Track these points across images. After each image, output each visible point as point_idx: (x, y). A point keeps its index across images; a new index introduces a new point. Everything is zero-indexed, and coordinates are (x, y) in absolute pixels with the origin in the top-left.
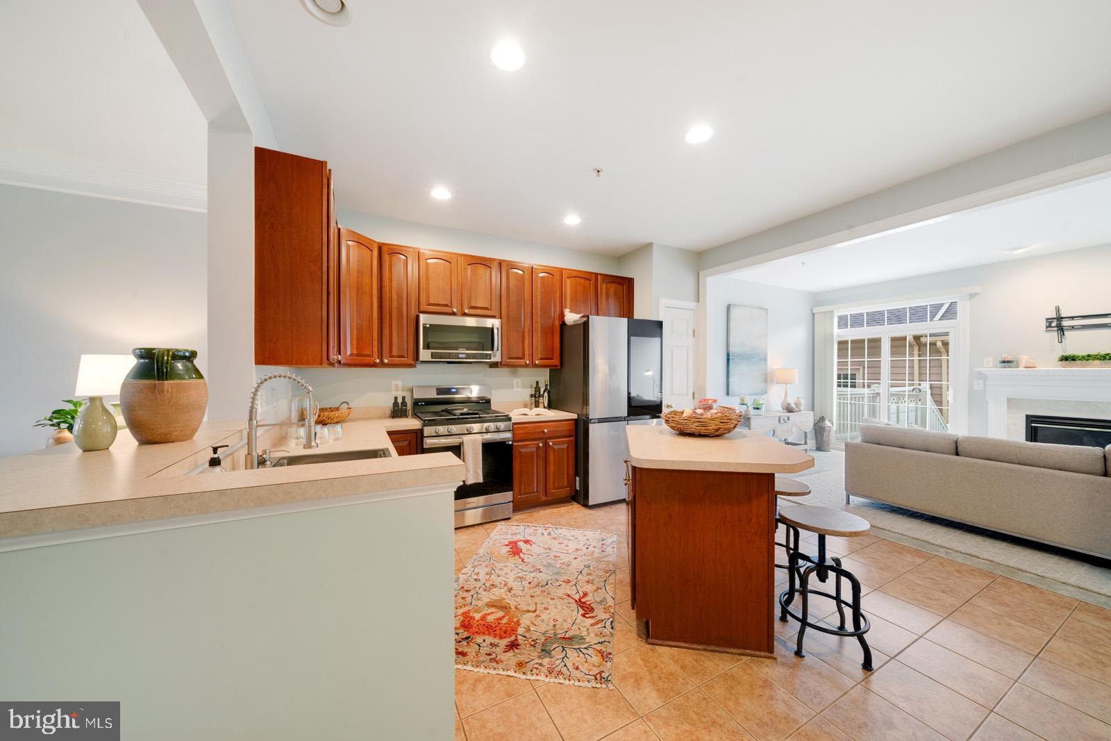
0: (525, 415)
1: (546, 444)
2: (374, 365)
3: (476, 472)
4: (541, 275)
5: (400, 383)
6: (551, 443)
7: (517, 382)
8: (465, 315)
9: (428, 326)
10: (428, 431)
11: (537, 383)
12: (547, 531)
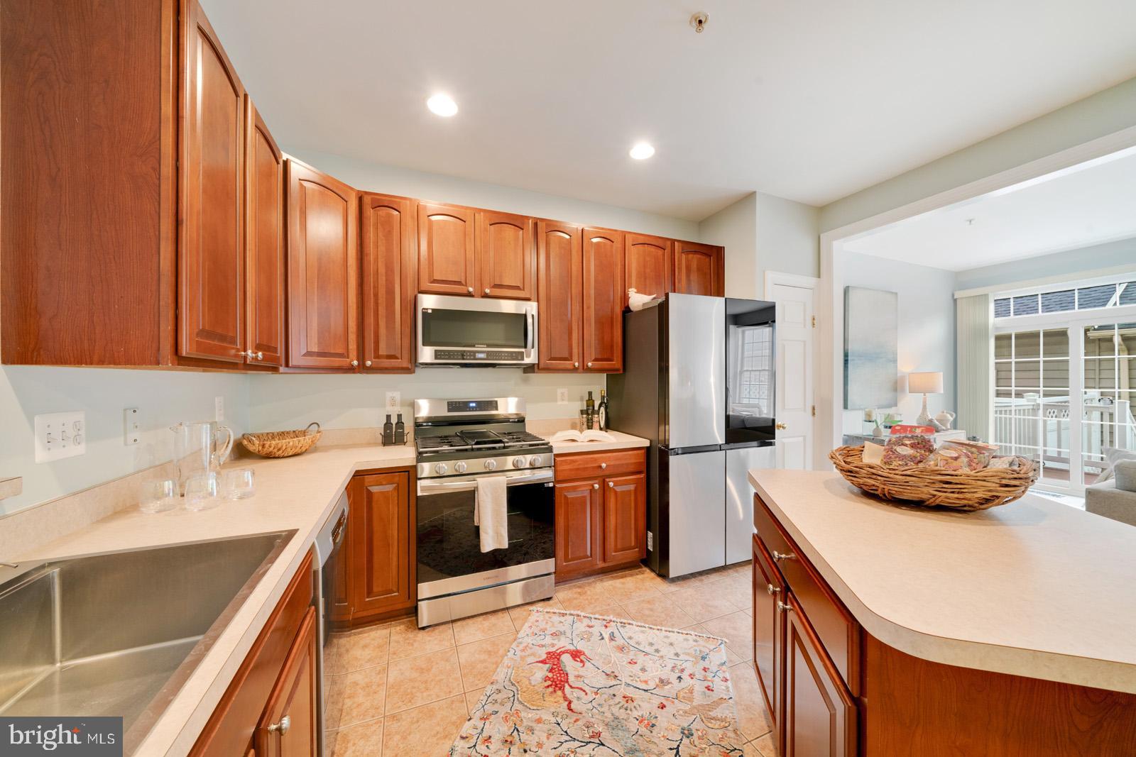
0: (573, 440)
1: (604, 485)
2: (350, 370)
3: (498, 534)
4: (595, 240)
5: (397, 395)
6: (611, 484)
7: (563, 394)
8: (486, 296)
9: (430, 311)
10: (426, 469)
11: (590, 394)
12: (609, 630)
